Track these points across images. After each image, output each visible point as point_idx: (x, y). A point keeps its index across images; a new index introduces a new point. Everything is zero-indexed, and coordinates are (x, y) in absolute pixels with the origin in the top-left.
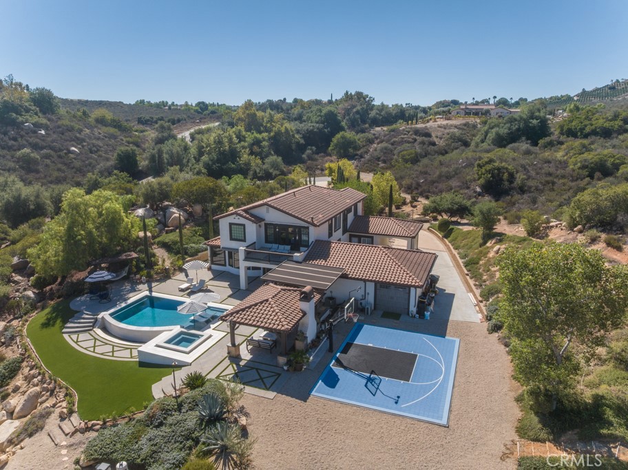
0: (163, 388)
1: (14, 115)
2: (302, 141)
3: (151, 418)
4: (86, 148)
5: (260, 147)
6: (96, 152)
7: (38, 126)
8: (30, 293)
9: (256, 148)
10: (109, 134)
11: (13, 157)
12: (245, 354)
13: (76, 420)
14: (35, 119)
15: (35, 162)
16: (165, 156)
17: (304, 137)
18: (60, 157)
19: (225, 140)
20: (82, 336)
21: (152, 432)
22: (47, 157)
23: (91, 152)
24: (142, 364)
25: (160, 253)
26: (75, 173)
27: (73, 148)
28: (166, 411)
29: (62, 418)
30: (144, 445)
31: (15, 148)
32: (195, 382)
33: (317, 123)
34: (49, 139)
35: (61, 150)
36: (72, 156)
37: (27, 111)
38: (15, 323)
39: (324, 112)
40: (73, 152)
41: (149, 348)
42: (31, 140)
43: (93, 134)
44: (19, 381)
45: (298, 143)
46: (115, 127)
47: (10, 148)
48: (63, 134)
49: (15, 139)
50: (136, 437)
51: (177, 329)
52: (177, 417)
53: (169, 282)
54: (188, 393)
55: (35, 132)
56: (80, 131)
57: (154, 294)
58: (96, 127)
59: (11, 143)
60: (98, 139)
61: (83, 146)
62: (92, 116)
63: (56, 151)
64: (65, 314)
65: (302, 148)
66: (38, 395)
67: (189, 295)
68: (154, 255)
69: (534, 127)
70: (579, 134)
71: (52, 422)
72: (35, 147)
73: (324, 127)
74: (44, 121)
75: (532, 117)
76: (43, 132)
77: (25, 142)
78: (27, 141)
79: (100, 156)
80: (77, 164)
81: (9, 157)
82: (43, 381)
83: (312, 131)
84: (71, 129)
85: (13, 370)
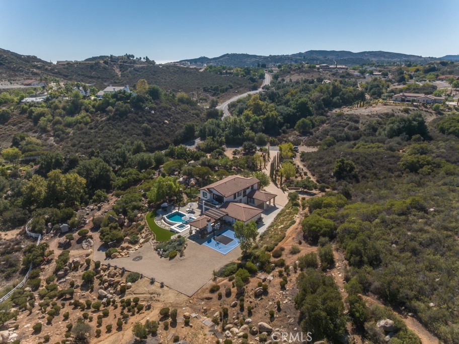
0: (173, 237)
1: (141, 104)
2: (282, 121)
3: (169, 243)
4: (172, 120)
5: (257, 125)
6: (176, 122)
7: (151, 108)
8: (146, 205)
9: (255, 125)
10: (184, 110)
11: (140, 127)
12: (194, 232)
13: (155, 241)
14: (150, 105)
15: (149, 130)
16: (207, 130)
17: (284, 118)
18: (160, 126)
19: (238, 121)
20: (159, 221)
21: (169, 245)
22: (154, 126)
23: (174, 123)
24: (171, 231)
25: (184, 196)
26: (166, 136)
27: (166, 121)
28: (172, 242)
29: (152, 240)
30: (167, 247)
31: (141, 122)
32: (179, 237)
33: (294, 109)
34: (155, 116)
35: (160, 122)
36: (165, 125)
37: (147, 100)
38: (143, 214)
39: (299, 102)
40: (166, 123)
41: (173, 227)
42: (148, 117)
43: (176, 110)
44: (144, 231)
45: (279, 122)
46: (188, 104)
47: (139, 122)
48: (162, 112)
49: (141, 117)
50: (165, 246)
51: (181, 223)
52: (174, 243)
53: (185, 207)
54: (178, 239)
55: (150, 112)
56: (170, 109)
57: (180, 212)
58: (178, 104)
59: (140, 119)
60: (178, 113)
61: (171, 119)
62: (177, 96)
63: (158, 123)
64: (155, 214)
65: (281, 125)
66: (148, 234)
67: (188, 213)
68: (182, 197)
69: (414, 126)
70: (446, 131)
71: (151, 240)
72: (150, 121)
73: (297, 112)
74: (154, 105)
75: (414, 120)
76: (153, 112)
77: (145, 119)
78: (146, 118)
79: (178, 125)
80: (167, 131)
81: (138, 127)
82: (149, 232)
83: (289, 114)
84: (166, 109)
85: (143, 228)
